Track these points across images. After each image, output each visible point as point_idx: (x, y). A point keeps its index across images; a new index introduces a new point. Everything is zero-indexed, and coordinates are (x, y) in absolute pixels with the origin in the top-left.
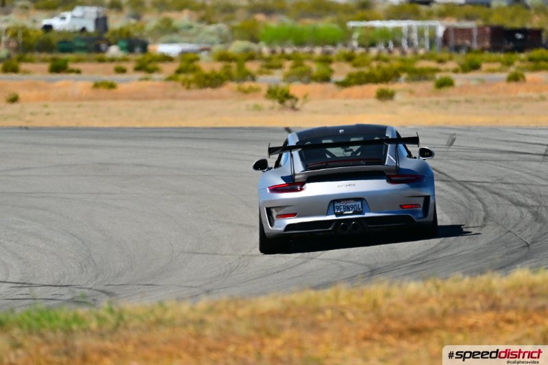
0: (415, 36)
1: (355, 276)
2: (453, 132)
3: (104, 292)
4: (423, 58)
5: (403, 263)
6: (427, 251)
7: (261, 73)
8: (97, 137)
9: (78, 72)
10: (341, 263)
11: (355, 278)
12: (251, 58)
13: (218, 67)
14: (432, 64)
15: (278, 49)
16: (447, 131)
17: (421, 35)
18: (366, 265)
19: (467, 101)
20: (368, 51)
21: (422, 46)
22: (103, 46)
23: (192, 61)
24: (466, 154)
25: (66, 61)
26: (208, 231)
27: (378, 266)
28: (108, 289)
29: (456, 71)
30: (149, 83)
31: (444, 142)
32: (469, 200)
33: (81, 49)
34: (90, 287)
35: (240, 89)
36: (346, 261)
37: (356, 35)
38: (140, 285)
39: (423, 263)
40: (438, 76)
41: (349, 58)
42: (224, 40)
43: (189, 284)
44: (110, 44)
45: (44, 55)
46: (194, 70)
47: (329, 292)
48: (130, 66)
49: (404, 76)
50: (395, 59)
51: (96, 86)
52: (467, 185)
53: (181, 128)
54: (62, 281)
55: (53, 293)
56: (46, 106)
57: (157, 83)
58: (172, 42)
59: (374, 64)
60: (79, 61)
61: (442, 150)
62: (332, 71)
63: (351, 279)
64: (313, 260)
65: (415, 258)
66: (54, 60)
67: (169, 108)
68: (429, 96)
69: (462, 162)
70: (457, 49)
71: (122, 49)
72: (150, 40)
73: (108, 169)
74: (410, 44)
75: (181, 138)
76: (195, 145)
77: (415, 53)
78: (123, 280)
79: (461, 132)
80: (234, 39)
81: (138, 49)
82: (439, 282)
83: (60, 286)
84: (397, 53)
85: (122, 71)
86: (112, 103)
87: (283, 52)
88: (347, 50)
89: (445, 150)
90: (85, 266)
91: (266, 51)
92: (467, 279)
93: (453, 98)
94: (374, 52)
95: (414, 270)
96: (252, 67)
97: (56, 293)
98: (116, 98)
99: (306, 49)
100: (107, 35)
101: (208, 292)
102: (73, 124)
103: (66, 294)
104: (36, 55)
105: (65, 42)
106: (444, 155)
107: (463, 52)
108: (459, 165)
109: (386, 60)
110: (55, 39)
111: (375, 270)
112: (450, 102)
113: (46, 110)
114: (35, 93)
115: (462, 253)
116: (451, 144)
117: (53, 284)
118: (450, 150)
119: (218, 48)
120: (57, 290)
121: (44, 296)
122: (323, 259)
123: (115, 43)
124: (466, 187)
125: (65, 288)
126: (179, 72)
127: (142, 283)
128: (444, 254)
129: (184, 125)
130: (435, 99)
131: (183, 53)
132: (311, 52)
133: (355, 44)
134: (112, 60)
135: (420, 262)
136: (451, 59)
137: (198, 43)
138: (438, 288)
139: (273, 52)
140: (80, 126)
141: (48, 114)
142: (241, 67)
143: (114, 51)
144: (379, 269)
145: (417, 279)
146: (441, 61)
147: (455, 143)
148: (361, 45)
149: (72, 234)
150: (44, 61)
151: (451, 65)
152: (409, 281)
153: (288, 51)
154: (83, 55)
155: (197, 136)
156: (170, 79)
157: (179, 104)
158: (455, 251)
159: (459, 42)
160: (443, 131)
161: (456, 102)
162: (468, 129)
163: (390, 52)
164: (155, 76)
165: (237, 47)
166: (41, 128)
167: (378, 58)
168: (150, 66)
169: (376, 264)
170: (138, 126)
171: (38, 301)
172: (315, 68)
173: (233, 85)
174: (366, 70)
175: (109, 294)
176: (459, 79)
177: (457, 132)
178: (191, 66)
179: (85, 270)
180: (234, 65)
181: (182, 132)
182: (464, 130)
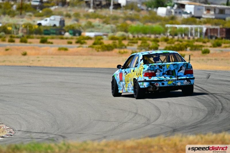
0: (193, 31)
1: (166, 132)
2: (209, 73)
3: (61, 136)
4: (197, 41)
5: (187, 127)
6: (198, 122)
7: (128, 45)
8: (59, 71)
9: (52, 43)
10: (161, 126)
11: (167, 133)
12: (125, 39)
13: (111, 42)
14: (200, 44)
15: (136, 36)
16: (207, 72)
17: (196, 31)
18: (171, 127)
19: (215, 59)
20: (173, 38)
21: (197, 36)
22: (63, 33)
23: (99, 39)
24: (214, 82)
25: (47, 38)
26: (105, 111)
27: (176, 128)
28: (63, 135)
29: (211, 47)
30: (81, 48)
31: (205, 77)
32: (215, 101)
33: (53, 33)
34: (55, 134)
35: (120, 52)
36: (163, 126)
37: (169, 30)
38: (76, 133)
39: (196, 127)
40: (203, 49)
41: (166, 40)
42: (114, 31)
43: (96, 134)
44: (65, 32)
45: (38, 36)
46: (101, 43)
47: (156, 139)
48: (74, 41)
49: (189, 48)
50: (185, 41)
51: (60, 49)
52: (214, 95)
53: (95, 68)
54: (44, 131)
55: (40, 136)
56: (38, 58)
57: (85, 48)
58: (92, 32)
59: (176, 43)
60: (53, 38)
61: (205, 80)
62: (159, 45)
63: (165, 133)
64: (149, 125)
65: (192, 125)
66: (42, 38)
67: (90, 59)
68: (199, 57)
69: (213, 85)
70: (211, 37)
71: (70, 34)
72: (82, 30)
73: (64, 84)
74: (191, 35)
75: (94, 72)
76: (101, 75)
77: (194, 38)
78: (69, 131)
79: (212, 73)
80: (118, 31)
81: (77, 34)
82: (202, 136)
83: (43, 133)
84: (186, 38)
85: (71, 43)
86: (65, 57)
87: (138, 37)
88: (165, 37)
89: (206, 80)
90: (53, 125)
91: (131, 36)
92: (215, 135)
93: (209, 58)
94: (176, 38)
95: (192, 130)
96: (125, 43)
97: (41, 136)
98: (67, 55)
99: (148, 35)
100: (64, 28)
101: (105, 137)
102: (50, 66)
103: (46, 136)
104: (34, 35)
105: (47, 30)
106: (205, 82)
107: (214, 38)
108: (211, 86)
109: (181, 42)
110: (42, 29)
111: (175, 129)
112: (208, 60)
113: (38, 59)
114: (33, 52)
115: (212, 124)
116: (208, 78)
117: (40, 132)
118: (208, 80)
119: (110, 34)
120: (42, 135)
121: (36, 137)
122: (153, 125)
123: (68, 32)
124: (214, 96)
125: (45, 134)
126: (94, 44)
127: (77, 133)
128: (205, 124)
129: (96, 67)
130: (202, 58)
131: (96, 36)
132: (150, 37)
133: (168, 34)
134: (67, 38)
135: (195, 127)
136: (208, 42)
137: (102, 32)
138: (202, 138)
139: (134, 37)
140: (53, 66)
141: (39, 61)
142: (120, 42)
143: (67, 34)
144: (177, 129)
145: (193, 134)
146: (204, 42)
147: (210, 78)
148: (170, 35)
149: (48, 112)
150: (38, 38)
151: (209, 44)
152: (190, 135)
153: (140, 37)
154: (55, 36)
155: (102, 71)
156: (90, 47)
157: (94, 57)
158: (209, 122)
159: (212, 34)
160: (205, 72)
161: (211, 60)
162: (216, 71)
163: (183, 38)
164: (84, 45)
165: (119, 34)
166: (36, 67)
167: (178, 41)
168: (82, 41)
169: (176, 127)
170: (77, 66)
171: (34, 139)
172: (151, 44)
173: (117, 50)
174: (173, 45)
175: (64, 137)
176: (212, 50)
177: (211, 73)
178: (99, 42)
179: (53, 126)
180: (117, 41)
181: (95, 70)
182: (214, 72)
